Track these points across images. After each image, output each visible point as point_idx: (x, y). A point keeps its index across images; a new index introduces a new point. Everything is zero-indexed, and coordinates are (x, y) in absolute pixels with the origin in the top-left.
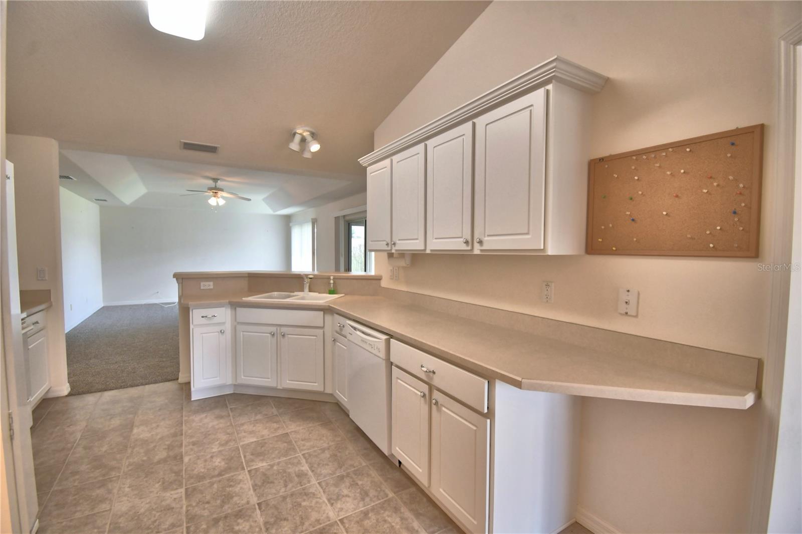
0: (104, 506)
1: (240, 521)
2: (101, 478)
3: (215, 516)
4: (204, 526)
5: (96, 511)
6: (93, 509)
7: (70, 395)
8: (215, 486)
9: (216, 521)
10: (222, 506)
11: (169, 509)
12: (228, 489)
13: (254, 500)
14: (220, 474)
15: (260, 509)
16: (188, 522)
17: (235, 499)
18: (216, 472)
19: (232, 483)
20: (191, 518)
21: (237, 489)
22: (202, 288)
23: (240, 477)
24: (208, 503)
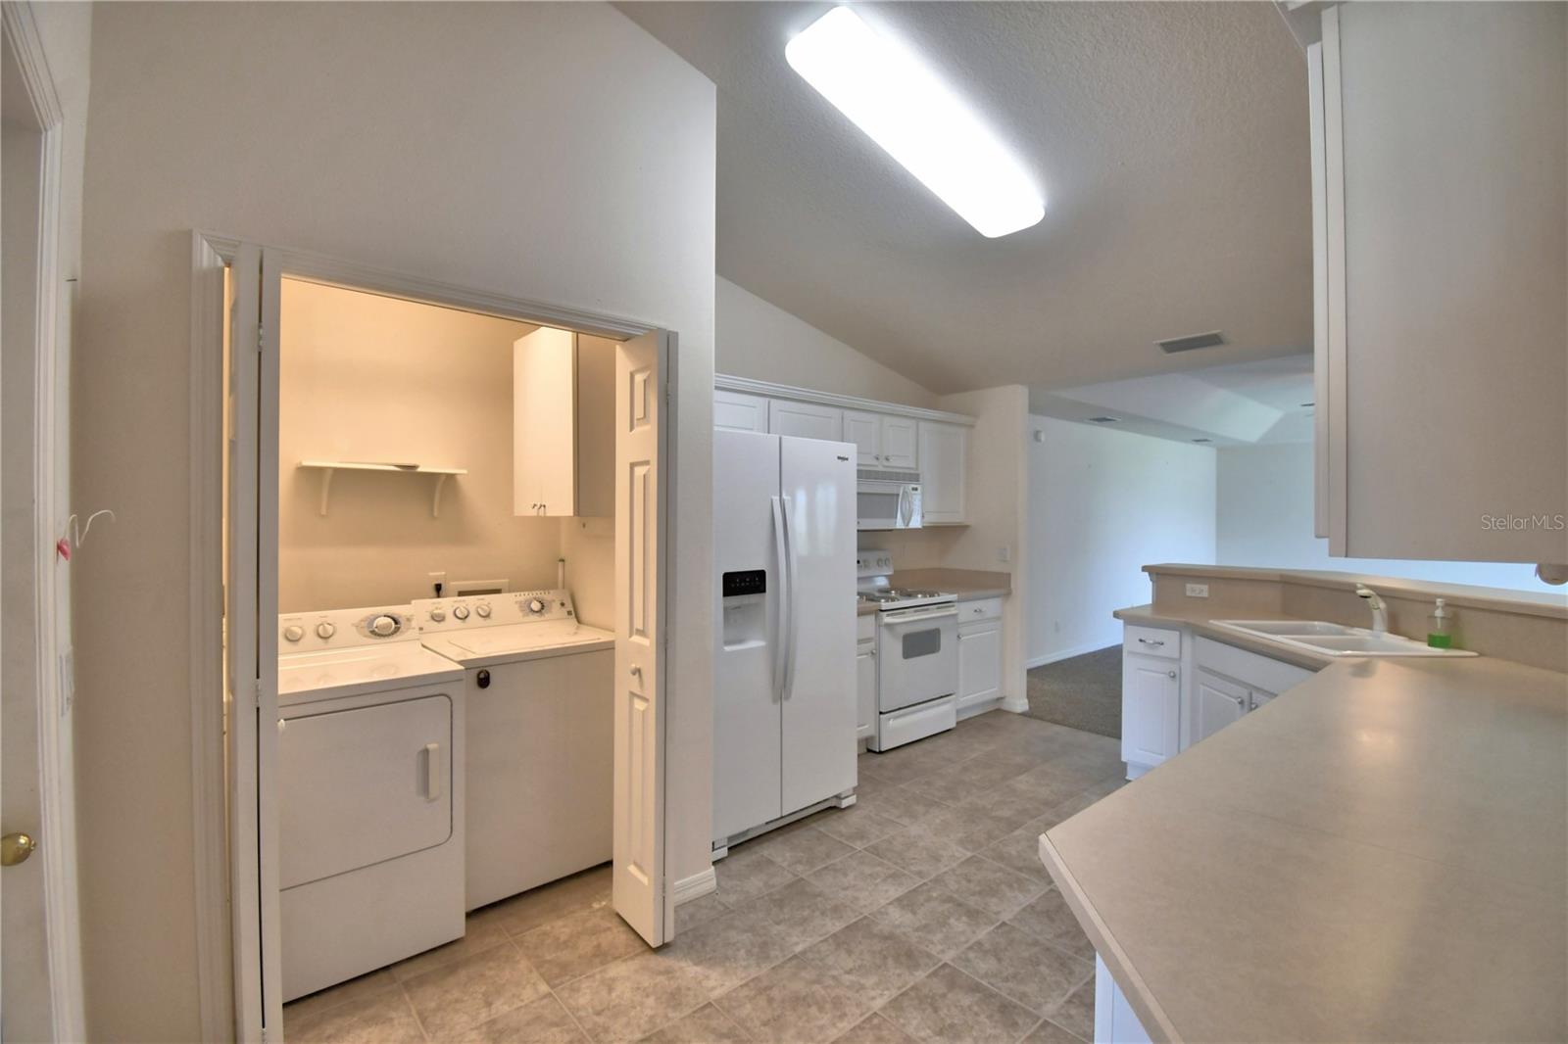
0: (906, 821)
1: (964, 919)
2: (937, 800)
3: (955, 896)
4: (935, 895)
5: (898, 820)
6: (899, 817)
7: (1023, 714)
8: (999, 874)
9: (950, 899)
10: (974, 894)
11: (937, 859)
12: (1003, 887)
13: (1006, 917)
14: (1020, 869)
15: (997, 928)
16: (931, 881)
17: (994, 900)
18: (1021, 864)
19: (1015, 885)
20: (938, 881)
21: (1009, 894)
22: (1188, 593)
23: (1032, 888)
24: (969, 881)
